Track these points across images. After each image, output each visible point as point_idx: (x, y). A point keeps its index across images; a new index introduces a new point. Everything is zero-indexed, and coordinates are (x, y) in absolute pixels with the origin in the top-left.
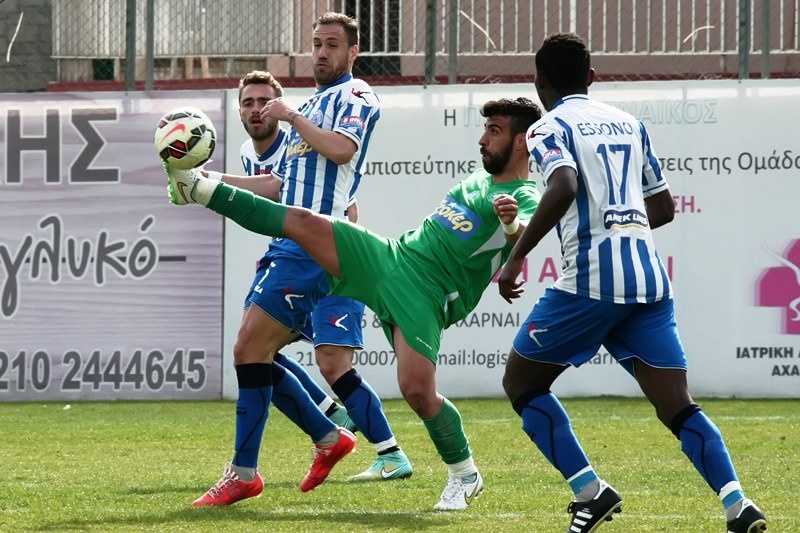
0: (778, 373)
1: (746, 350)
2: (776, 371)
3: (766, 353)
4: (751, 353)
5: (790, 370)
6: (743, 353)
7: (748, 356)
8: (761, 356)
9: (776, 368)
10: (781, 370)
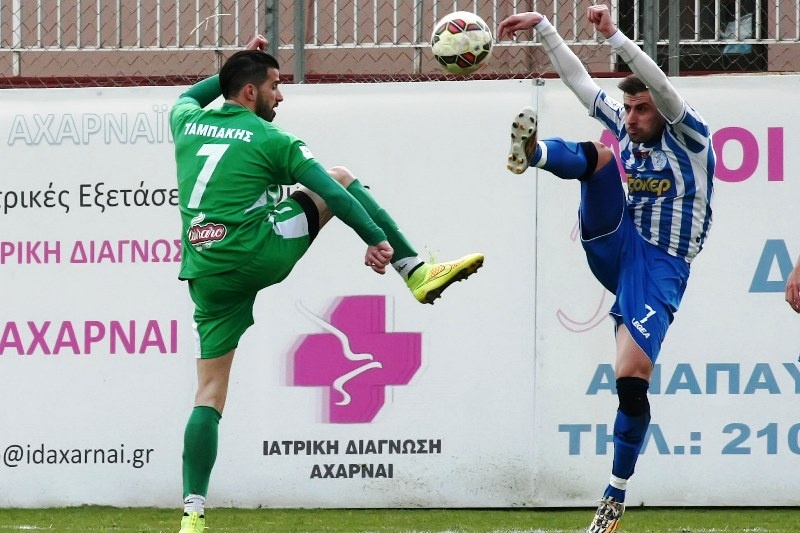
0: (319, 475)
1: (275, 444)
2: (315, 472)
3: (302, 449)
4: (282, 448)
5: (334, 471)
6: (271, 449)
7: (279, 452)
8: (296, 453)
9: (316, 467)
10: (323, 471)
